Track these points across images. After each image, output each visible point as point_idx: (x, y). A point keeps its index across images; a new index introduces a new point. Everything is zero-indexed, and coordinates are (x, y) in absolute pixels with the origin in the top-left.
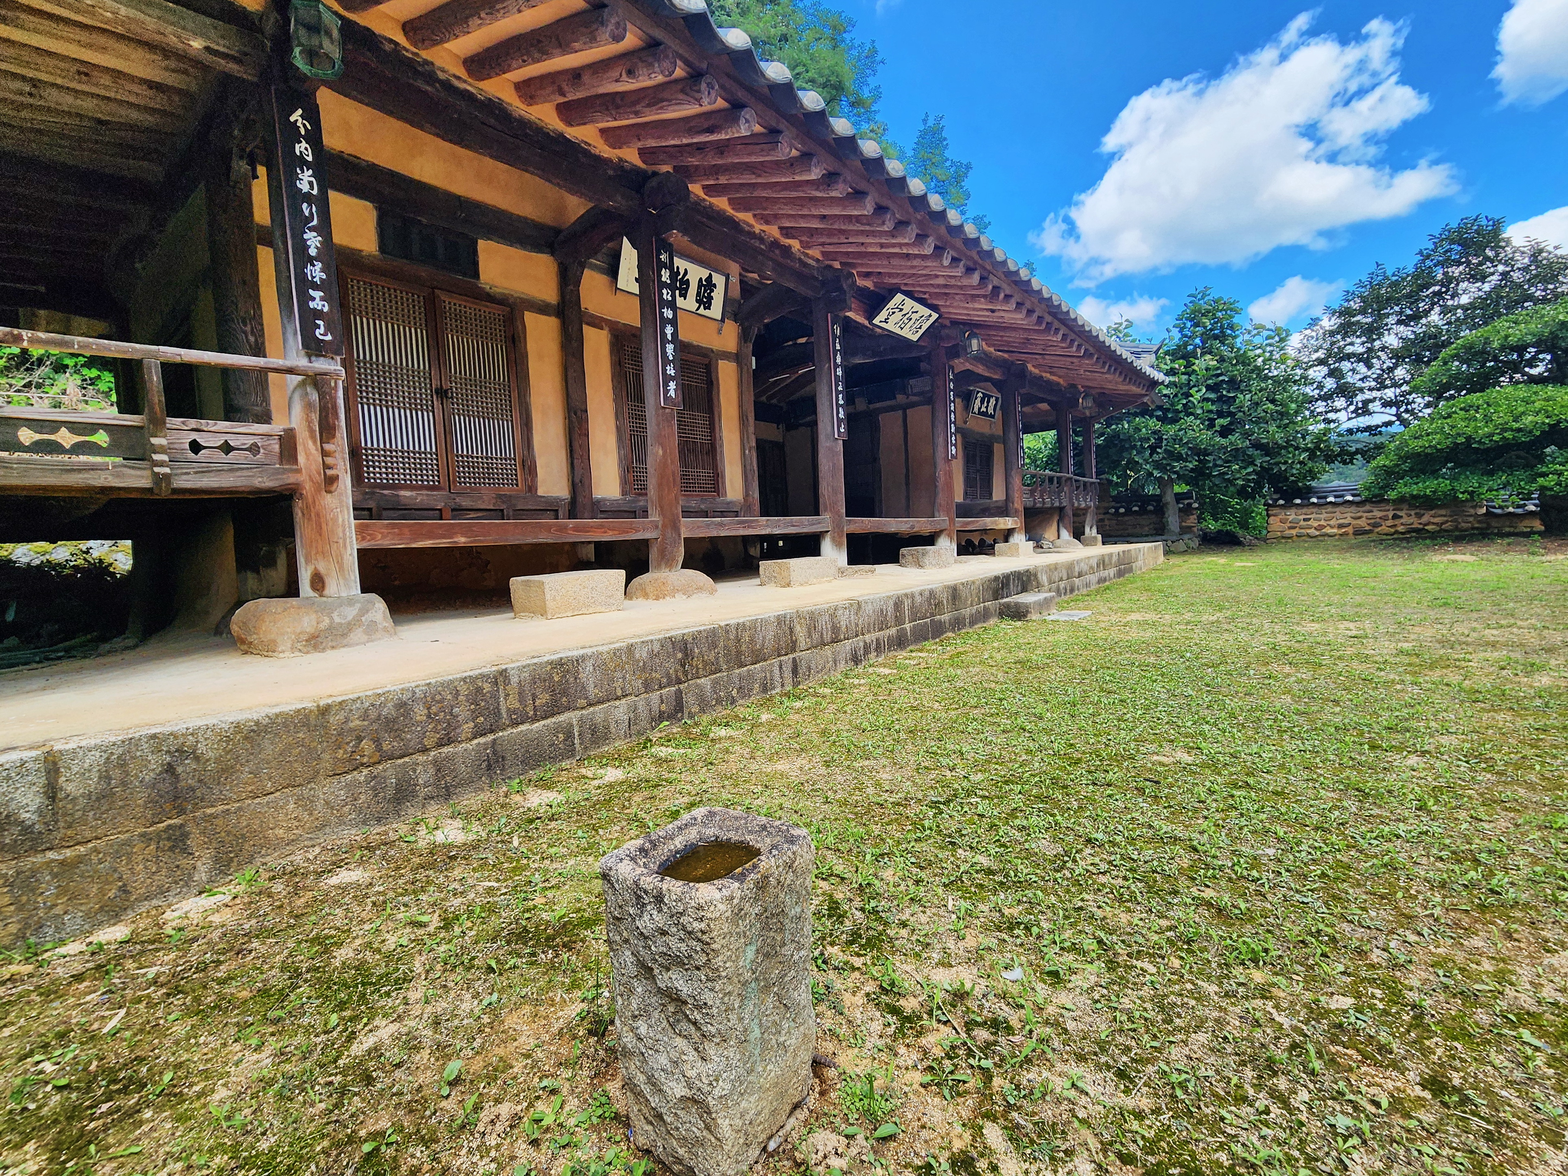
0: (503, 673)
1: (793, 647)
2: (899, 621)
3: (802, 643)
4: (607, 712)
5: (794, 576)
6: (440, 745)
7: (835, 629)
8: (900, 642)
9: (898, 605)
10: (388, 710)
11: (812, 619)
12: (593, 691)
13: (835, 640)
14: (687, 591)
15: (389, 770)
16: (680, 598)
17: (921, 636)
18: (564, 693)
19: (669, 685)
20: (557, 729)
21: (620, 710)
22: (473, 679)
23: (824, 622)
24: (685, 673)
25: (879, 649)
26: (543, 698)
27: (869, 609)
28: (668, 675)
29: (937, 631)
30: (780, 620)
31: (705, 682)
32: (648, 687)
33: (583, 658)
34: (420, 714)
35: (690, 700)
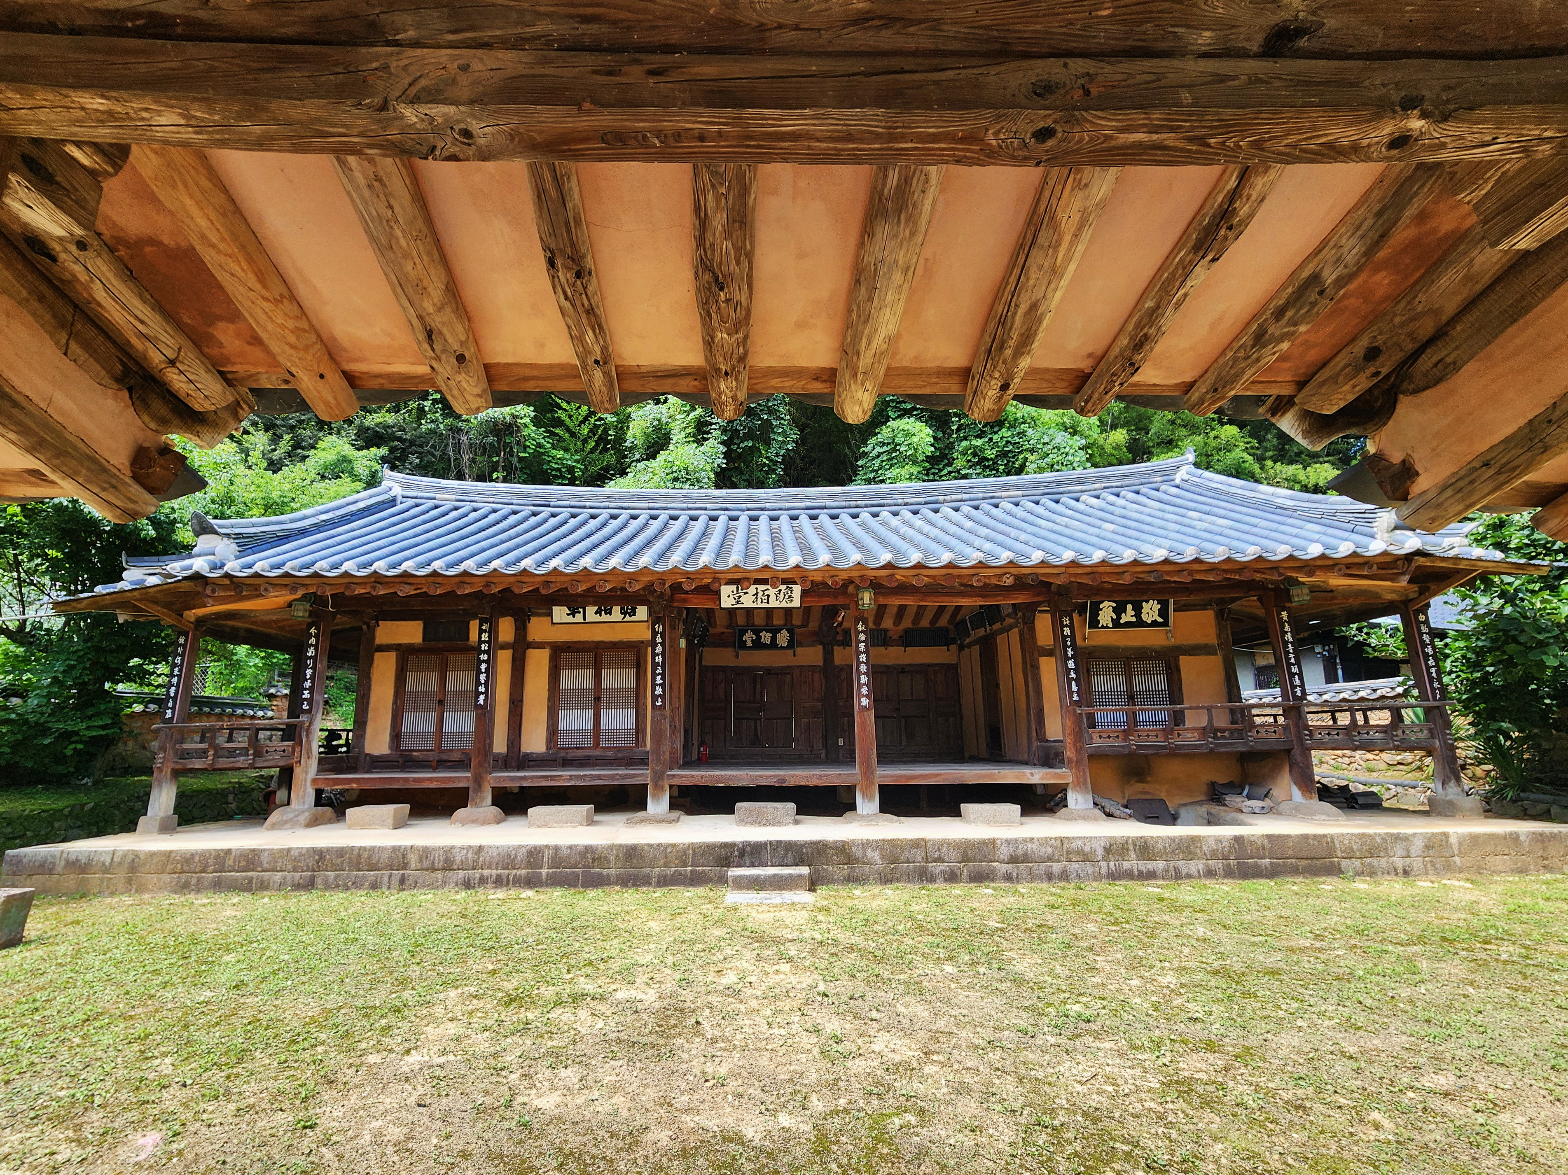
0: (230, 850)
4: (270, 877)
6: (201, 872)
8: (531, 882)
10: (188, 856)
12: (265, 865)
15: (184, 876)
17: (564, 882)
18: (253, 863)
19: (307, 871)
20: (245, 878)
21: (278, 877)
22: (218, 850)
24: (319, 867)
26: (243, 863)
28: (308, 866)
29: (592, 881)
31: (331, 874)
32: (295, 870)
33: (264, 850)
34: (197, 859)
35: (319, 881)
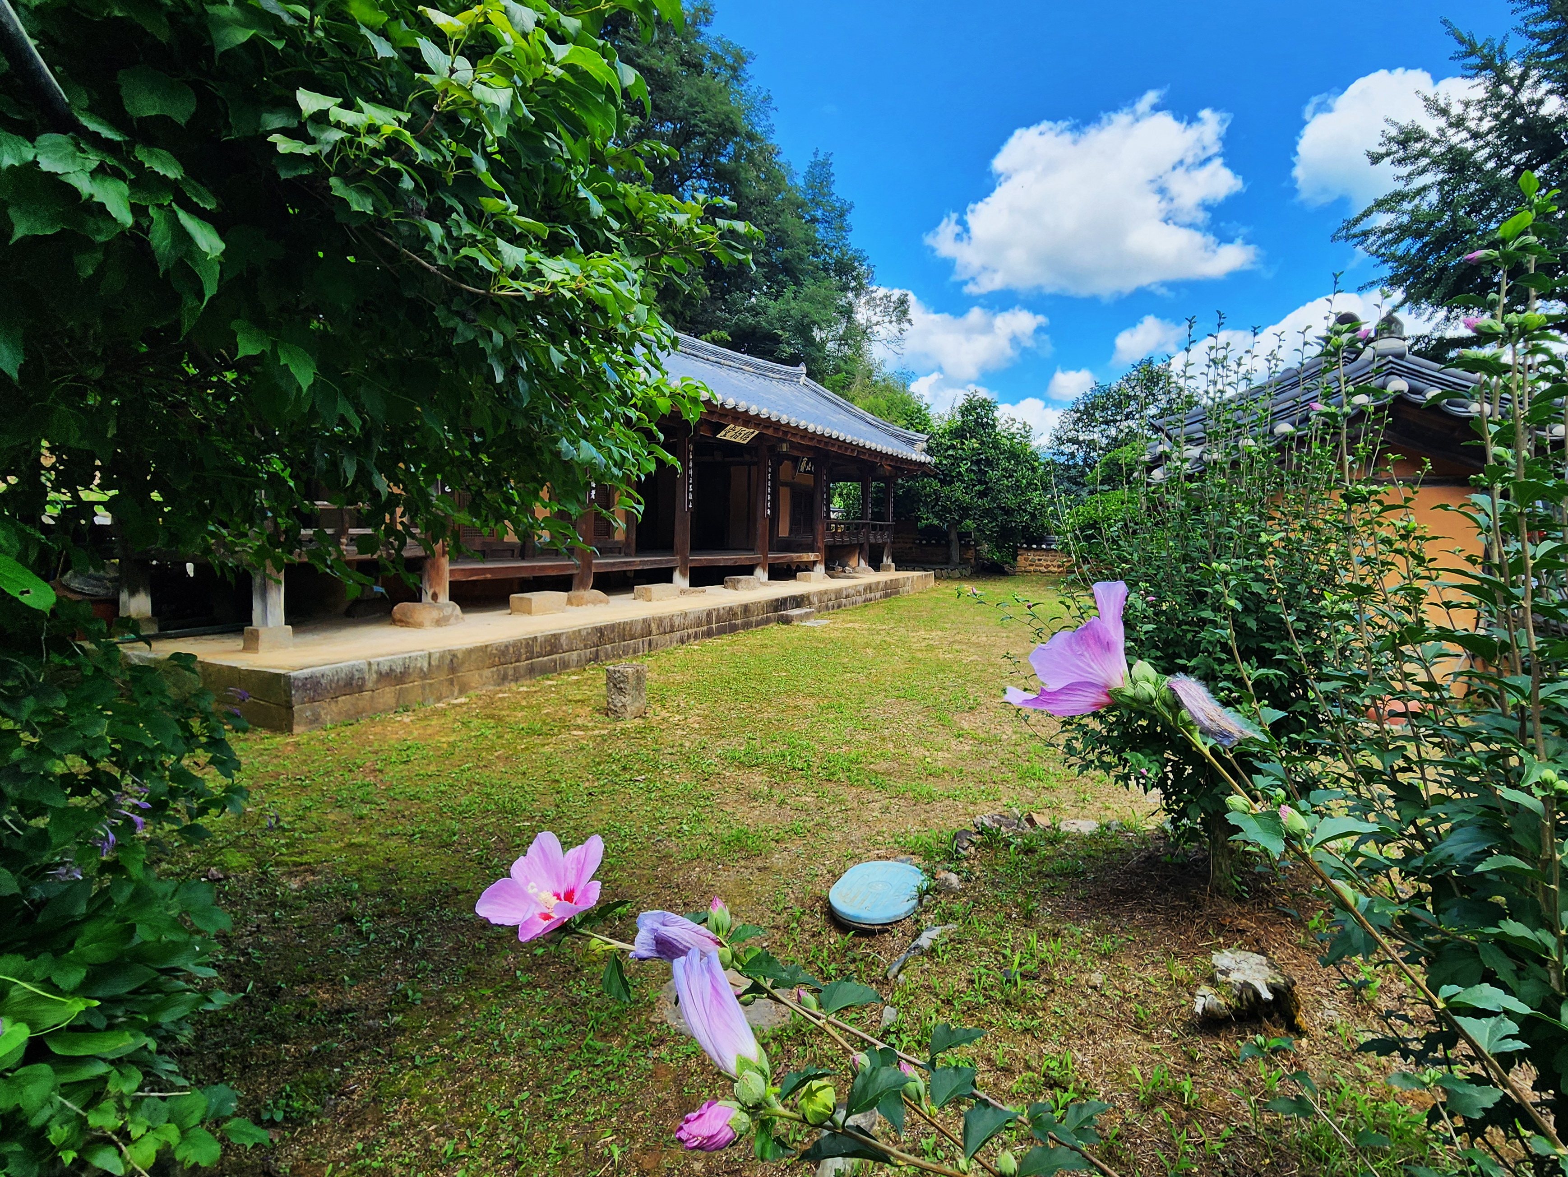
0: (536, 637)
1: (650, 633)
2: (709, 622)
3: (654, 632)
4: (570, 656)
5: (654, 596)
7: (672, 626)
8: (709, 634)
9: (709, 614)
11: (660, 621)
13: (672, 631)
14: (594, 602)
16: (590, 606)
17: (721, 631)
18: (555, 647)
19: (594, 647)
20: (552, 661)
21: (575, 656)
23: (666, 623)
24: (599, 642)
25: (696, 636)
26: (549, 648)
27: (692, 616)
28: (594, 643)
29: (733, 629)
30: (644, 621)
31: (609, 647)
32: (586, 647)
